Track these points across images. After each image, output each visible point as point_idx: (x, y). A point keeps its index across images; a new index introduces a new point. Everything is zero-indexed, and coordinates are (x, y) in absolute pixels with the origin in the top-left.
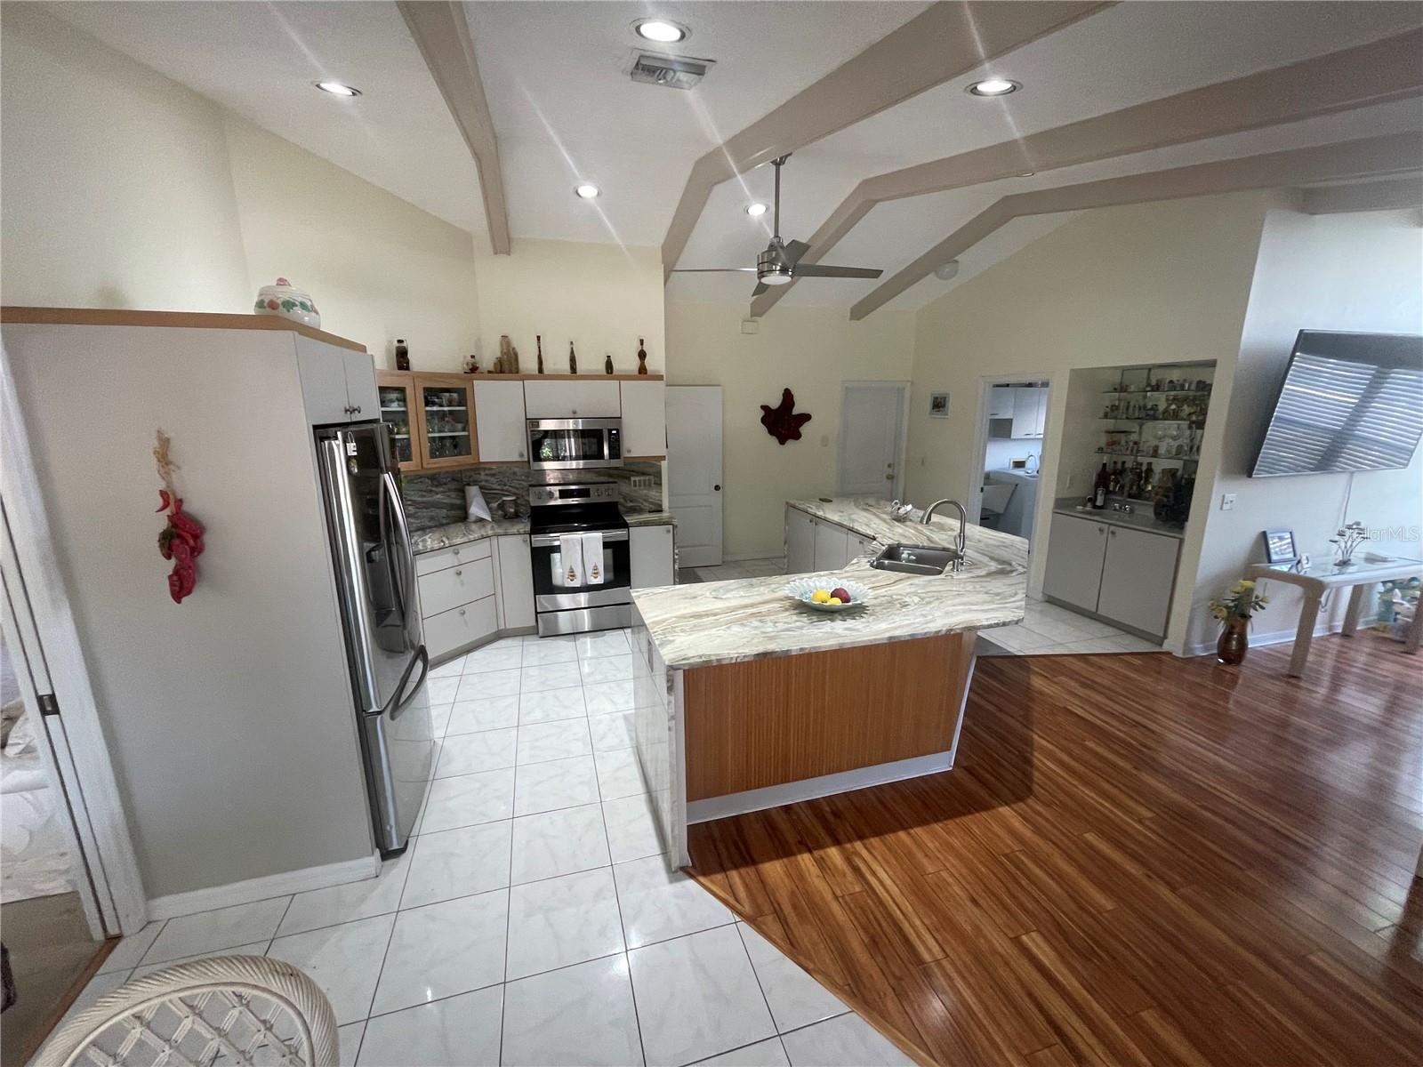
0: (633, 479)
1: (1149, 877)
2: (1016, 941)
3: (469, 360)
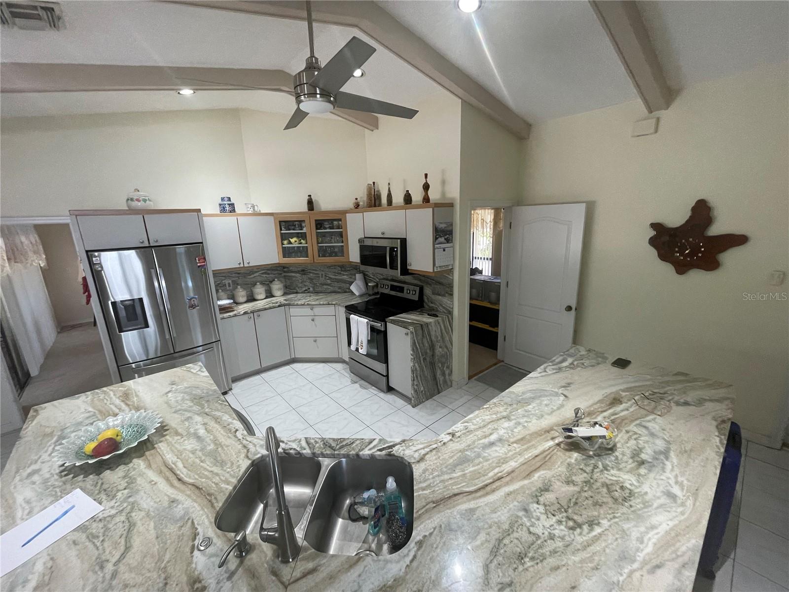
0: (433, 285)
3: (354, 201)
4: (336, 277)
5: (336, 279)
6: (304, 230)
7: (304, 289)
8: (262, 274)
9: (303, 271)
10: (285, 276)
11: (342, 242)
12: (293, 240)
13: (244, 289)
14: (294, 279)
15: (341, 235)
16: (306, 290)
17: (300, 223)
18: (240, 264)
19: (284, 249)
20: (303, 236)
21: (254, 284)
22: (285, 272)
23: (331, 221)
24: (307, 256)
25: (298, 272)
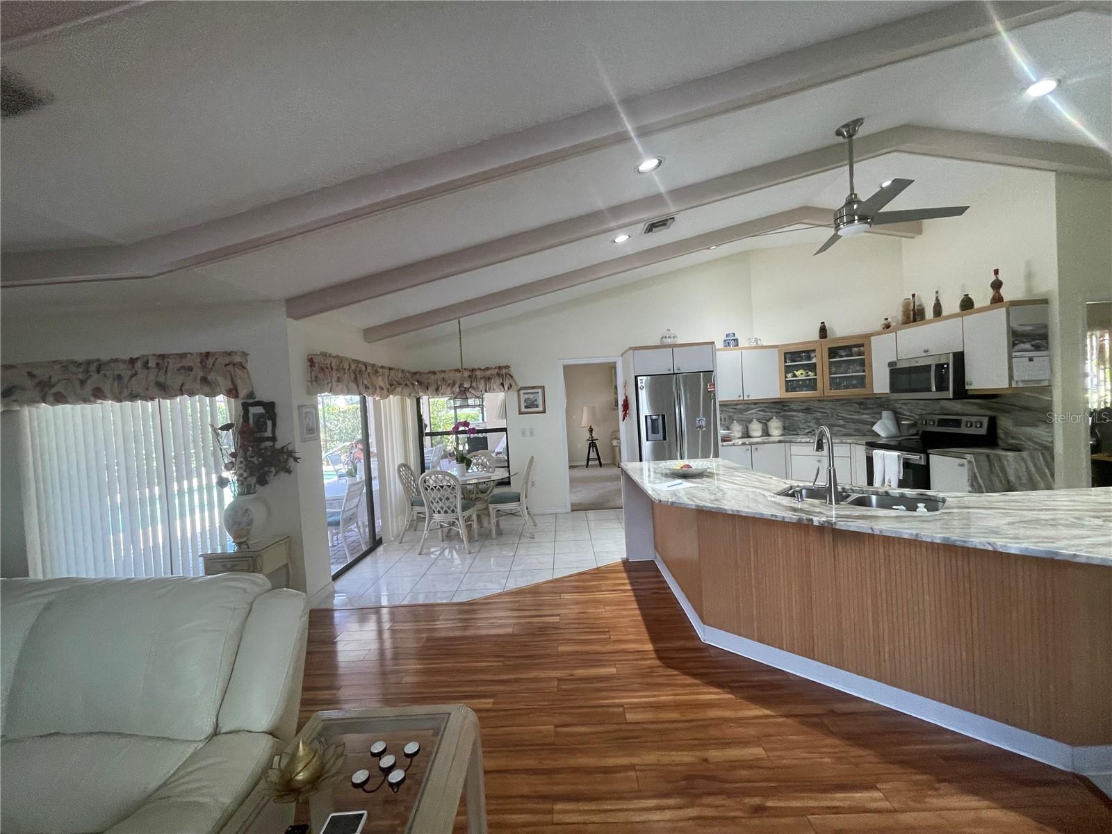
0: (1013, 413)
1: (571, 675)
2: (559, 615)
3: (884, 322)
4: (853, 417)
5: (851, 419)
6: (814, 361)
7: (808, 431)
8: (759, 411)
9: (807, 409)
10: (784, 416)
11: (864, 371)
12: (798, 373)
13: (740, 425)
14: (795, 418)
15: (862, 363)
16: (809, 432)
17: (809, 353)
18: (740, 396)
19: (787, 382)
20: (812, 367)
21: (750, 421)
22: (785, 411)
23: (848, 348)
24: (815, 388)
25: (802, 411)
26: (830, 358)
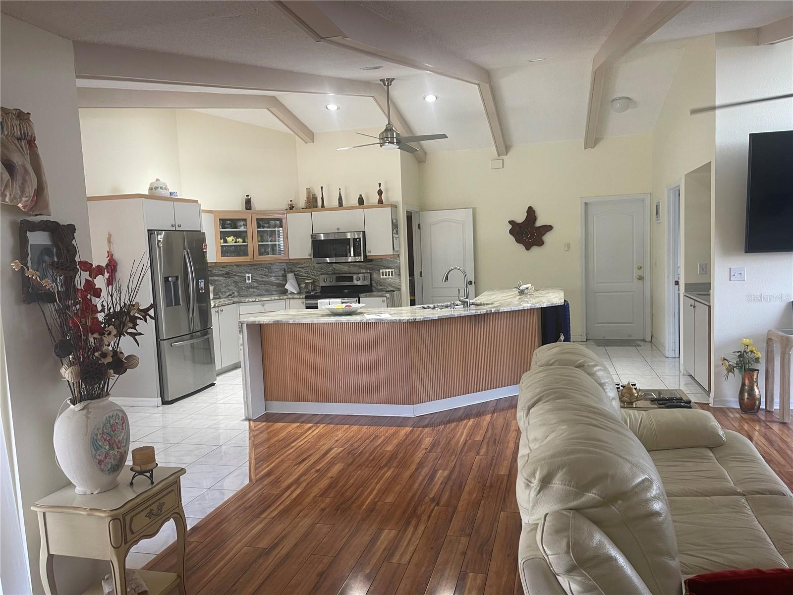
0: (381, 271)
3: (289, 203)
4: (264, 279)
5: (262, 281)
6: (242, 229)
7: (228, 294)
9: (228, 273)
12: (229, 239)
14: (217, 283)
16: (230, 295)
17: (234, 223)
19: (222, 247)
20: (242, 235)
23: (267, 221)
24: (246, 254)
25: (222, 275)
26: (258, 228)
